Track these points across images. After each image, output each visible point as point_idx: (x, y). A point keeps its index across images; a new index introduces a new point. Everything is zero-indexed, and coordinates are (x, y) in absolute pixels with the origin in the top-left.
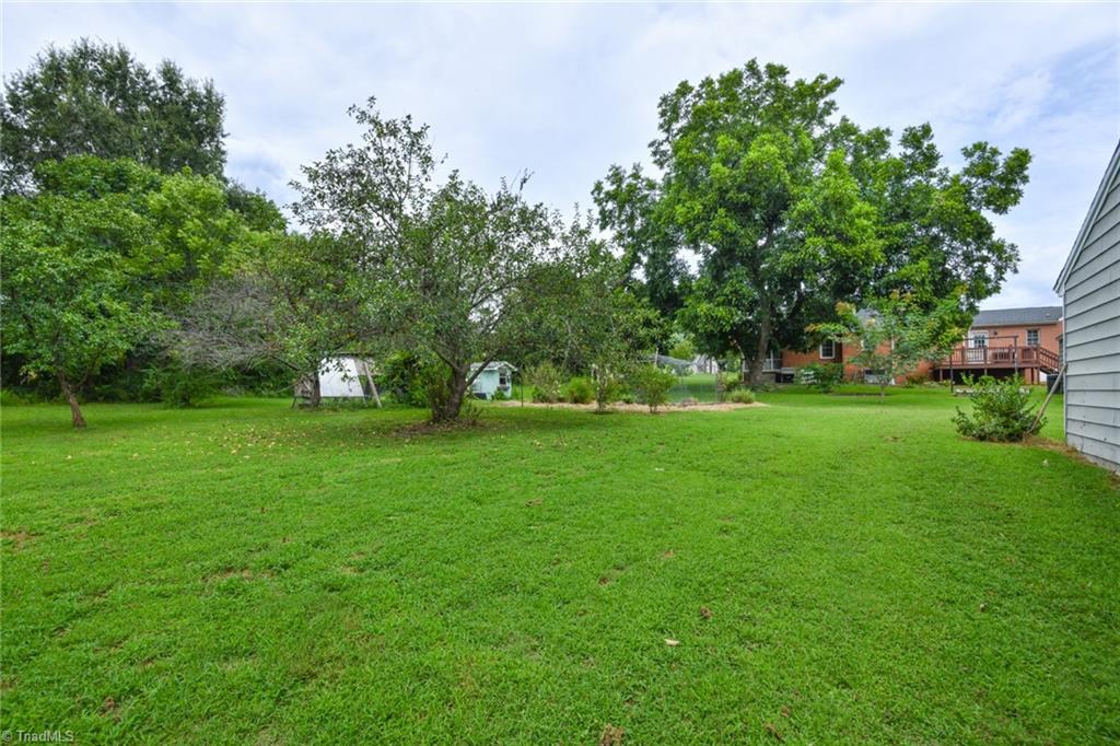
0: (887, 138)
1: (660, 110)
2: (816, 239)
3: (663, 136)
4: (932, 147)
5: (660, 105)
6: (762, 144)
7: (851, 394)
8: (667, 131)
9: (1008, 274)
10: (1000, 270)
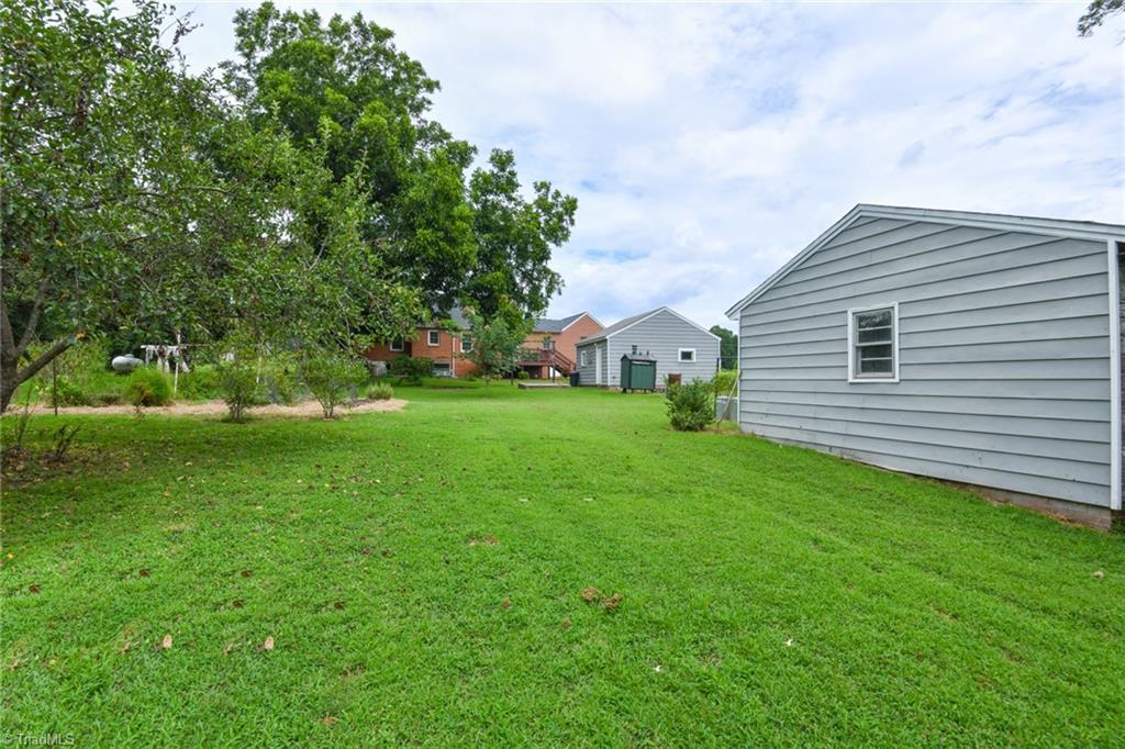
0: (473, 155)
1: (236, 26)
2: (425, 232)
3: (242, 61)
4: (513, 174)
5: (237, 21)
6: (374, 111)
7: (455, 387)
8: (248, 56)
9: (554, 295)
10: (549, 291)
